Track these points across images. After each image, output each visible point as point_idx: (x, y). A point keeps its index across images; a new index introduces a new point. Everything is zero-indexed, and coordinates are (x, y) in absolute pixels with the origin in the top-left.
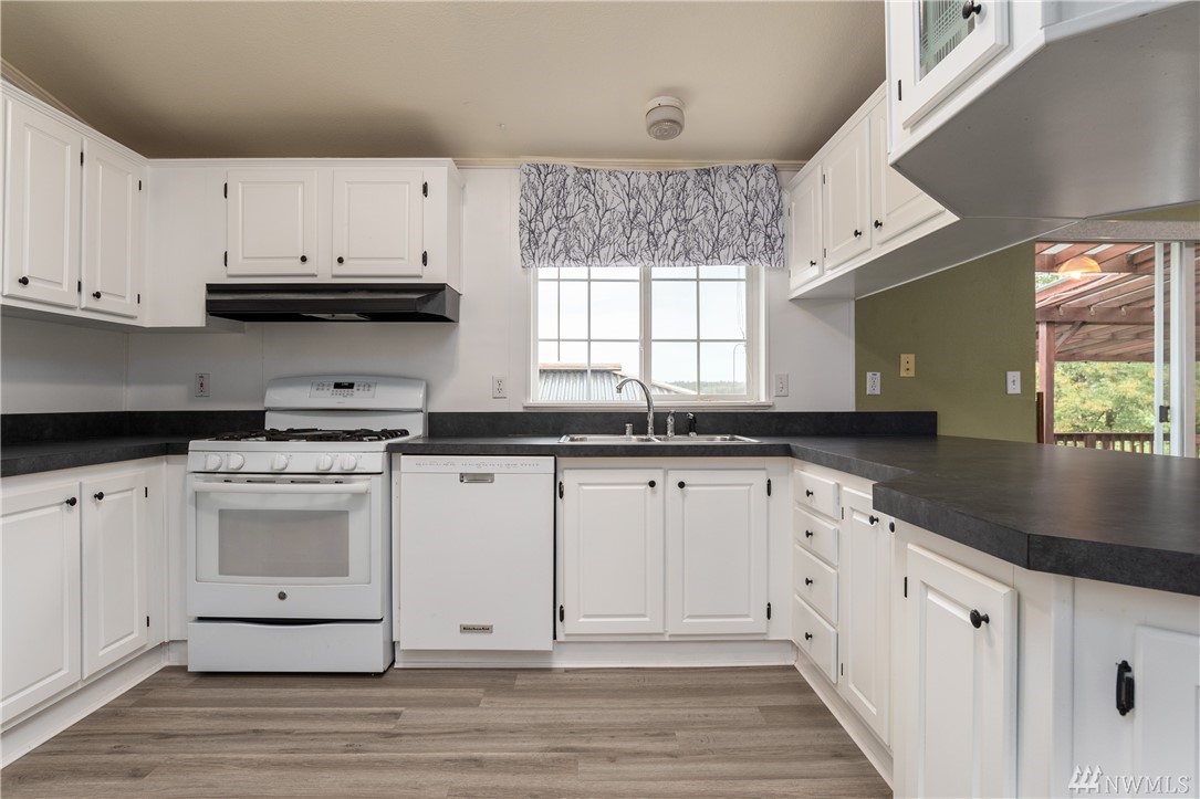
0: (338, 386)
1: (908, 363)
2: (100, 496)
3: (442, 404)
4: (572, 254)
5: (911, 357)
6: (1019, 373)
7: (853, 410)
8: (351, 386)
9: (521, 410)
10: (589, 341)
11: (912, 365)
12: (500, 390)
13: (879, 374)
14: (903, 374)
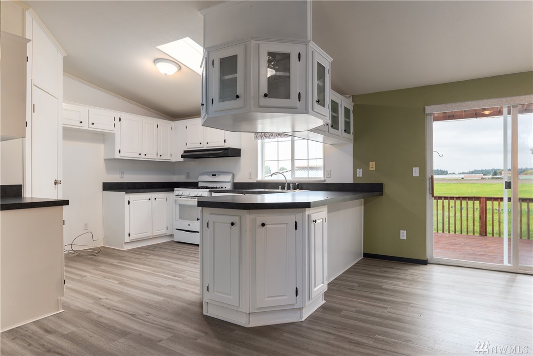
0: (213, 175)
1: (372, 166)
2: (155, 199)
3: (237, 180)
4: (266, 135)
5: (374, 163)
6: (418, 168)
7: (352, 182)
8: (215, 175)
9: (255, 182)
10: (278, 160)
11: (374, 166)
12: (250, 176)
13: (361, 170)
14: (370, 169)
